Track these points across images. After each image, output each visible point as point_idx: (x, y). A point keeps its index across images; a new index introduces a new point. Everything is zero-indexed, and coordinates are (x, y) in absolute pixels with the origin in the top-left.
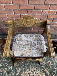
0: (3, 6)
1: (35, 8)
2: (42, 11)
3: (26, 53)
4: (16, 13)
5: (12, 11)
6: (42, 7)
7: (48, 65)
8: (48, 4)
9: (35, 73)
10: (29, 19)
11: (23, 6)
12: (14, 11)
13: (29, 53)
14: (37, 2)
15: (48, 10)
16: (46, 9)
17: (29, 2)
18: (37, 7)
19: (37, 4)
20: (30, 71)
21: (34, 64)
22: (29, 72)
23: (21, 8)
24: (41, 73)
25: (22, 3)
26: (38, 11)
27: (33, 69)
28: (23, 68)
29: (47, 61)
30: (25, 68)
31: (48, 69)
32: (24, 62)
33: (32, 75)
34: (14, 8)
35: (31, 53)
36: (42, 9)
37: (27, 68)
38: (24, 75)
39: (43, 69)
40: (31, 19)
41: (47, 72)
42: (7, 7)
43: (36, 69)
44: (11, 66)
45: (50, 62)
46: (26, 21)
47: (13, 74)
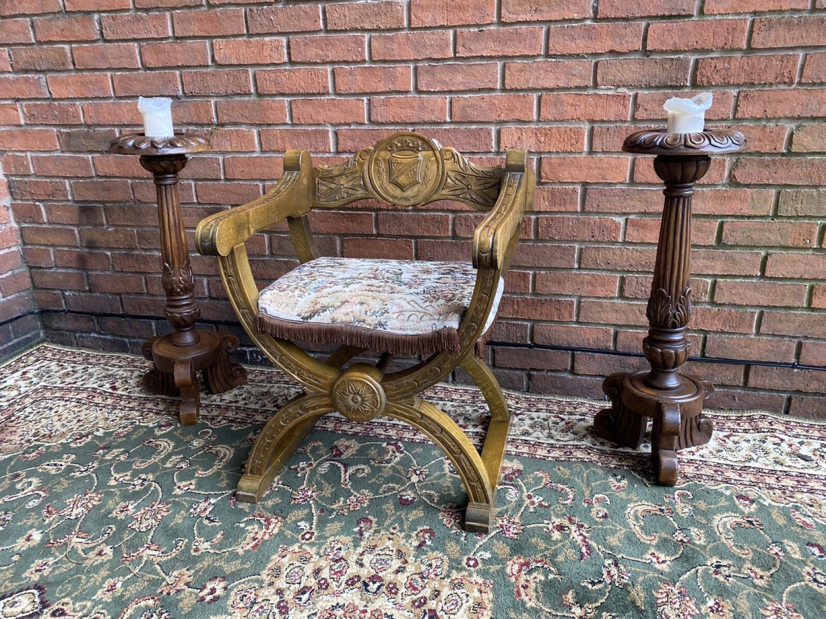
0: (283, 108)
1: (456, 111)
2: (499, 133)
3: (343, 303)
4: (350, 144)
5: (326, 133)
6: (492, 105)
7: (546, 537)
8: (522, 90)
9: (396, 563)
10: (405, 148)
11: (385, 104)
12: (336, 133)
13: (362, 303)
14: (460, 78)
15: (533, 126)
16: (517, 115)
17: (420, 78)
18: (464, 108)
19: (461, 88)
20: (356, 546)
21: (417, 514)
22: (342, 553)
23: (373, 113)
24: (454, 574)
25: (382, 88)
26: (469, 130)
27: (389, 543)
28: (302, 524)
29: (542, 512)
30: (322, 523)
31: (533, 565)
32: (328, 491)
33: (365, 573)
34: (338, 116)
35: (376, 305)
36: (493, 117)
37: (337, 526)
38: (297, 564)
39: (487, 555)
40: (415, 149)
41: (522, 581)
42: (305, 111)
43: (416, 543)
44: (213, 501)
45: (574, 528)
46: (389, 163)
47: (207, 545)
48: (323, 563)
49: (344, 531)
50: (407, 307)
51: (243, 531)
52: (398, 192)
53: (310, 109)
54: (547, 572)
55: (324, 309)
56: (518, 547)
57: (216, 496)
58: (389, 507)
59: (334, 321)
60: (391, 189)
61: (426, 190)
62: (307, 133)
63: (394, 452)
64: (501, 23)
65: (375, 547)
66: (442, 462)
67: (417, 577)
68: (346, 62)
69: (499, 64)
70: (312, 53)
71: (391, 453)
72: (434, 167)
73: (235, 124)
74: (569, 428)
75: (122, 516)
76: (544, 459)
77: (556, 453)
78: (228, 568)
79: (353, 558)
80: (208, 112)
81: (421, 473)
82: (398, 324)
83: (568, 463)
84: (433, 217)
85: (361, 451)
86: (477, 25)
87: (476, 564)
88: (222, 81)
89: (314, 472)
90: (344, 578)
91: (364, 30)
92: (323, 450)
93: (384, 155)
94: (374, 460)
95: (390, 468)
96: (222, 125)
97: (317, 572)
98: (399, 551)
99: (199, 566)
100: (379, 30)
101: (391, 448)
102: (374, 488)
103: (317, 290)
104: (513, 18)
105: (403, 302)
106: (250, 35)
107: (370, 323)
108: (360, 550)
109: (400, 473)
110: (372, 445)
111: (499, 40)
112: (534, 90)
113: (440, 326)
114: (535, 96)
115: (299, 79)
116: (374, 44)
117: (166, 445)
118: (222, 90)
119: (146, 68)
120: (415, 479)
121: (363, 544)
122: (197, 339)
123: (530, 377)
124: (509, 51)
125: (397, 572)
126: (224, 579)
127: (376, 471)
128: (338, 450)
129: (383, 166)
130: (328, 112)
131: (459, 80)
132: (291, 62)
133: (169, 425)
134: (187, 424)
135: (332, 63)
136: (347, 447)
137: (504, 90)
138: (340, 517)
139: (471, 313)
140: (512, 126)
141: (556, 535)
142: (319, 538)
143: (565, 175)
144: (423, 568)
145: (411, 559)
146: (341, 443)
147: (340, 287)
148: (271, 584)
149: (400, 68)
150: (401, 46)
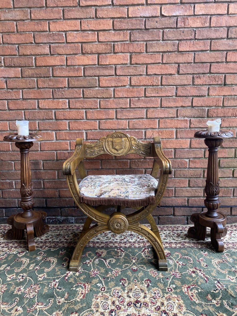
0: (66, 124)
1: (130, 125)
2: (145, 132)
3: (112, 190)
4: (92, 137)
5: (82, 133)
6: (143, 123)
7: (191, 276)
8: (153, 118)
9: (142, 295)
10: (118, 137)
11: (105, 123)
12: (86, 133)
13: (118, 190)
14: (132, 114)
15: (157, 130)
16: (152, 126)
17: (118, 114)
18: (133, 124)
19: (132, 117)
20: (124, 290)
21: (141, 274)
22: (120, 294)
23: (101, 126)
24: (166, 295)
25: (104, 117)
26: (135, 132)
27: (136, 287)
28: (99, 285)
29: (184, 268)
30: (107, 283)
31: (192, 287)
32: (103, 270)
33: (133, 300)
34: (87, 127)
35: (123, 190)
36: (144, 127)
37: (113, 283)
38: (104, 301)
39: (174, 286)
40: (121, 137)
41: (190, 294)
42: (74, 125)
43: (146, 286)
44: (57, 281)
45: (198, 271)
46: (112, 142)
47: (63, 299)
48: (114, 299)
49: (116, 285)
50: (134, 190)
51: (76, 291)
52: (116, 152)
53: (77, 124)
54: (197, 289)
55: (105, 192)
56: (183, 282)
57: (58, 278)
58: (129, 273)
59: (109, 197)
60: (113, 150)
61: (125, 151)
62: (75, 133)
63: (121, 252)
64: (145, 96)
65: (131, 289)
66: (140, 254)
67: (152, 299)
68: (91, 109)
69: (145, 110)
70: (78, 105)
71: (120, 253)
72: (128, 143)
73: (46, 130)
74: (178, 236)
75: (19, 293)
76: (175, 248)
77: (179, 245)
78: (77, 308)
79: (125, 295)
80: (35, 125)
81: (135, 259)
82: (133, 196)
83: (184, 248)
84: (123, 162)
85: (108, 253)
86: (138, 97)
87: (171, 290)
88: (42, 114)
89: (93, 263)
90: (125, 304)
91: (97, 98)
92: (93, 255)
93: (110, 139)
94: (115, 256)
95: (123, 258)
96: (41, 130)
97: (113, 303)
98: (141, 289)
99: (63, 309)
100: (103, 98)
101: (119, 251)
102: (120, 267)
103: (100, 186)
104: (150, 95)
105: (132, 188)
106: (54, 98)
107: (123, 196)
108: (126, 291)
109: (127, 260)
110: (111, 250)
111: (145, 102)
112: (157, 118)
113: (148, 195)
114: (157, 120)
115: (73, 114)
116: (101, 102)
117: (26, 261)
118: (41, 118)
119: (10, 109)
120: (134, 261)
121: (126, 289)
122: (33, 215)
123: (159, 218)
124: (149, 106)
125: (144, 298)
126: (76, 312)
127: (118, 260)
128: (99, 254)
129: (110, 143)
130: (84, 126)
131: (131, 115)
132: (69, 108)
133: (23, 252)
134: (31, 251)
135: (86, 109)
136: (102, 252)
137: (147, 118)
138: (112, 280)
139: (159, 190)
140: (150, 130)
141: (194, 275)
142: (108, 289)
143: (168, 146)
144: (153, 295)
145: (147, 292)
146: (98, 251)
147: (107, 185)
148: (97, 311)
149: (111, 111)
150: (111, 103)
